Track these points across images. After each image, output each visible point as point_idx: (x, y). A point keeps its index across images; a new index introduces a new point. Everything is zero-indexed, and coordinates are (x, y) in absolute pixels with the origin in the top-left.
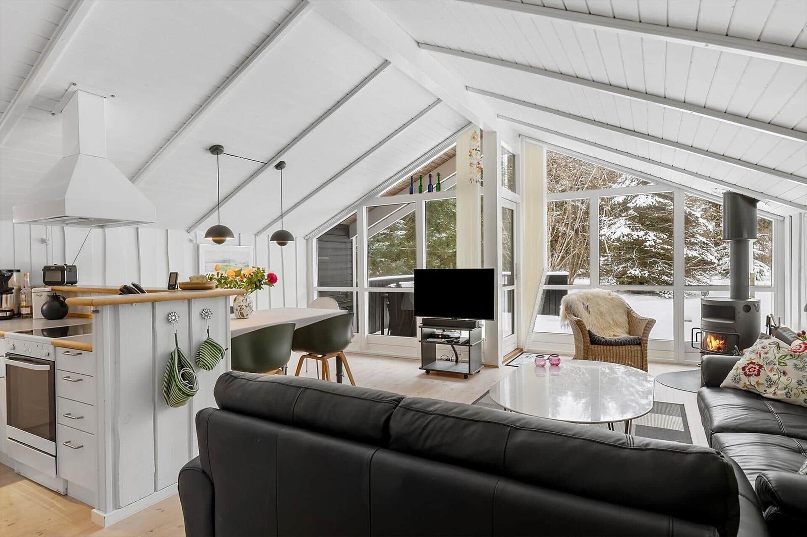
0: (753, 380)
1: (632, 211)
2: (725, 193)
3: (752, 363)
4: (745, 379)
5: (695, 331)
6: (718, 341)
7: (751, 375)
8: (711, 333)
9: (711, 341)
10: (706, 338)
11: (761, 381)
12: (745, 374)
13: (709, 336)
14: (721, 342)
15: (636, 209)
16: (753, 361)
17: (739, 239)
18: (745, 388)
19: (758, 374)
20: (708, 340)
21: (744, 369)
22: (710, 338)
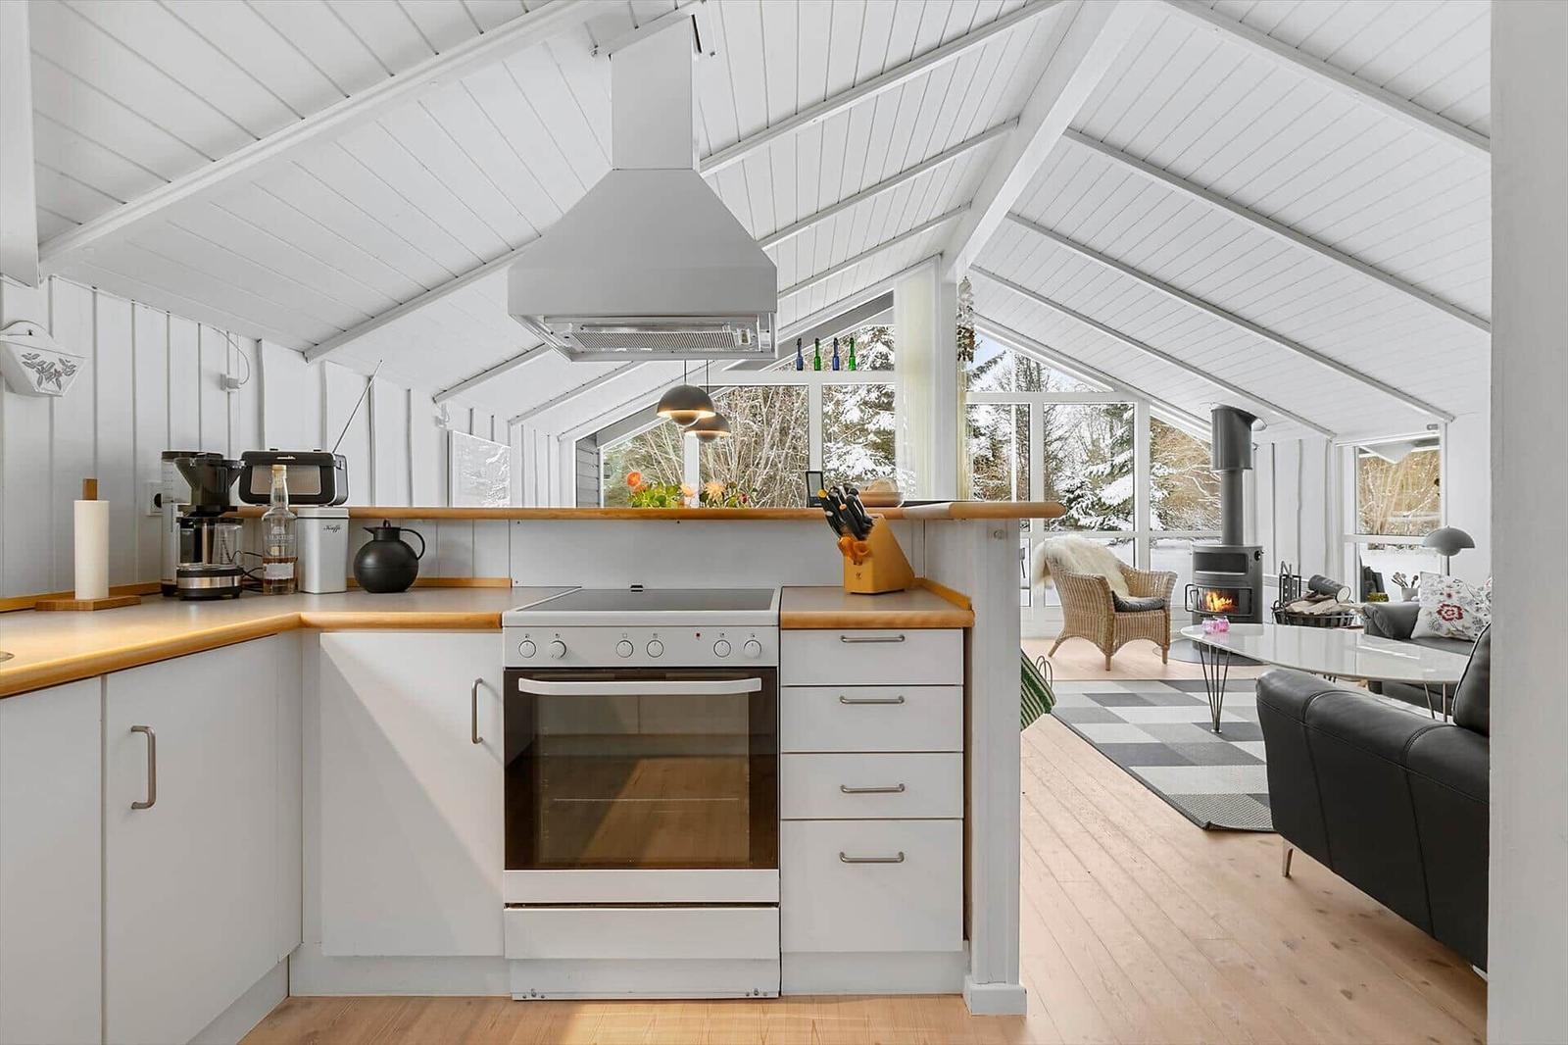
0: (1458, 624)
1: (872, 435)
2: (1216, 410)
3: (1445, 605)
4: (1446, 625)
5: (1190, 588)
6: (1223, 599)
7: (1452, 619)
8: (1212, 590)
9: (1212, 601)
10: (1205, 596)
11: (1467, 625)
12: (1444, 618)
13: (1209, 593)
14: (1228, 602)
15: (878, 433)
16: (1446, 603)
17: (1233, 468)
18: (1450, 635)
19: (1460, 617)
20: (1208, 598)
21: (1439, 612)
22: (1211, 596)
